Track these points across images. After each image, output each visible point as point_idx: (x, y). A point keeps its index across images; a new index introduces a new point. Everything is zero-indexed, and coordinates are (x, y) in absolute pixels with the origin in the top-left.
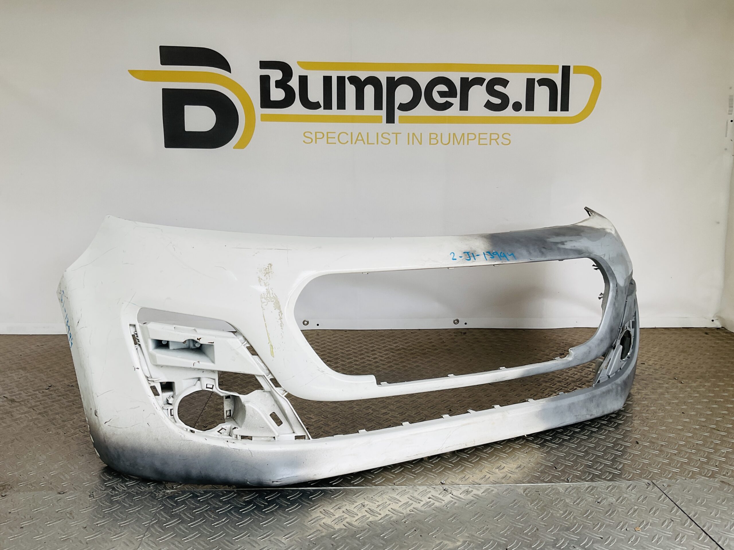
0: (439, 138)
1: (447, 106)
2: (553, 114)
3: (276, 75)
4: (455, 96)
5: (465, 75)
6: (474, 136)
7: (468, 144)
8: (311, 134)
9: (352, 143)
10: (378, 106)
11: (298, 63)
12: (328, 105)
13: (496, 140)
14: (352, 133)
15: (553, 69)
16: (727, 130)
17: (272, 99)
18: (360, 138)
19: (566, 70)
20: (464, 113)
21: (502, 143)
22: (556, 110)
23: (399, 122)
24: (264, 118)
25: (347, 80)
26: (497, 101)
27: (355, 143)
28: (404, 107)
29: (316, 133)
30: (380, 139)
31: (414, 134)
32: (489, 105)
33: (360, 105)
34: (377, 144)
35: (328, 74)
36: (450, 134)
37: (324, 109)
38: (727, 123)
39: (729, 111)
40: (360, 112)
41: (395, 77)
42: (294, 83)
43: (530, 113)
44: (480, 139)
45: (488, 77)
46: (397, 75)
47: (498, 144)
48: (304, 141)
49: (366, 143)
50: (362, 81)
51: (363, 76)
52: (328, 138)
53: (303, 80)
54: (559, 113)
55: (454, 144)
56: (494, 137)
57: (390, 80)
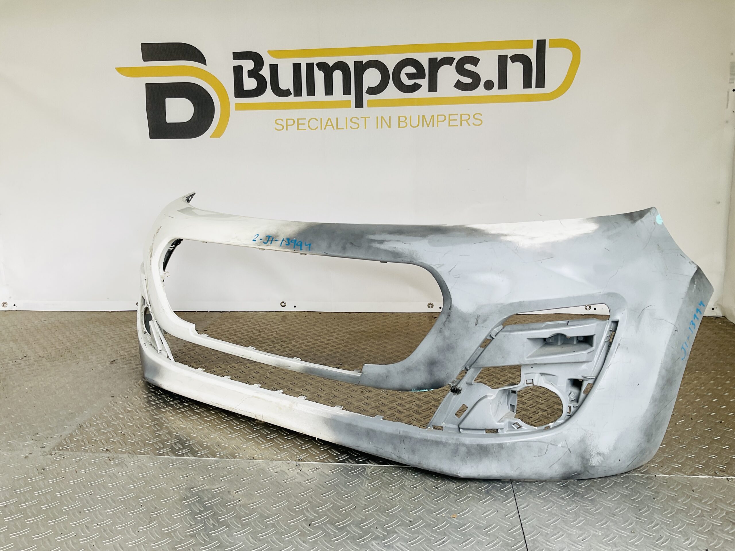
0: (408, 121)
1: (416, 87)
2: (528, 91)
3: (248, 65)
4: (424, 78)
5: (433, 55)
6: (444, 117)
7: (438, 126)
8: (283, 121)
9: (321, 129)
10: (346, 91)
11: (269, 52)
12: (298, 92)
13: (467, 121)
14: (321, 119)
15: (527, 44)
16: (728, 100)
17: (246, 88)
18: (329, 123)
19: (541, 45)
20: (433, 94)
21: (473, 123)
22: (531, 87)
23: (368, 107)
24: (238, 107)
25: (315, 67)
26: (467, 80)
27: (325, 129)
28: (372, 91)
29: (287, 120)
30: (350, 124)
31: (382, 117)
32: (459, 85)
33: (329, 90)
34: (347, 128)
35: (297, 61)
36: (419, 116)
37: (294, 96)
38: (728, 92)
39: (730, 79)
40: (329, 98)
41: (362, 61)
42: (265, 72)
43: (502, 92)
44: (450, 120)
45: (458, 56)
46: (365, 59)
47: (469, 125)
48: (275, 128)
49: (335, 127)
50: (331, 66)
51: (331, 61)
52: (298, 124)
53: (274, 69)
54: (534, 90)
55: (423, 126)
56: (465, 117)
57: (358, 64)
